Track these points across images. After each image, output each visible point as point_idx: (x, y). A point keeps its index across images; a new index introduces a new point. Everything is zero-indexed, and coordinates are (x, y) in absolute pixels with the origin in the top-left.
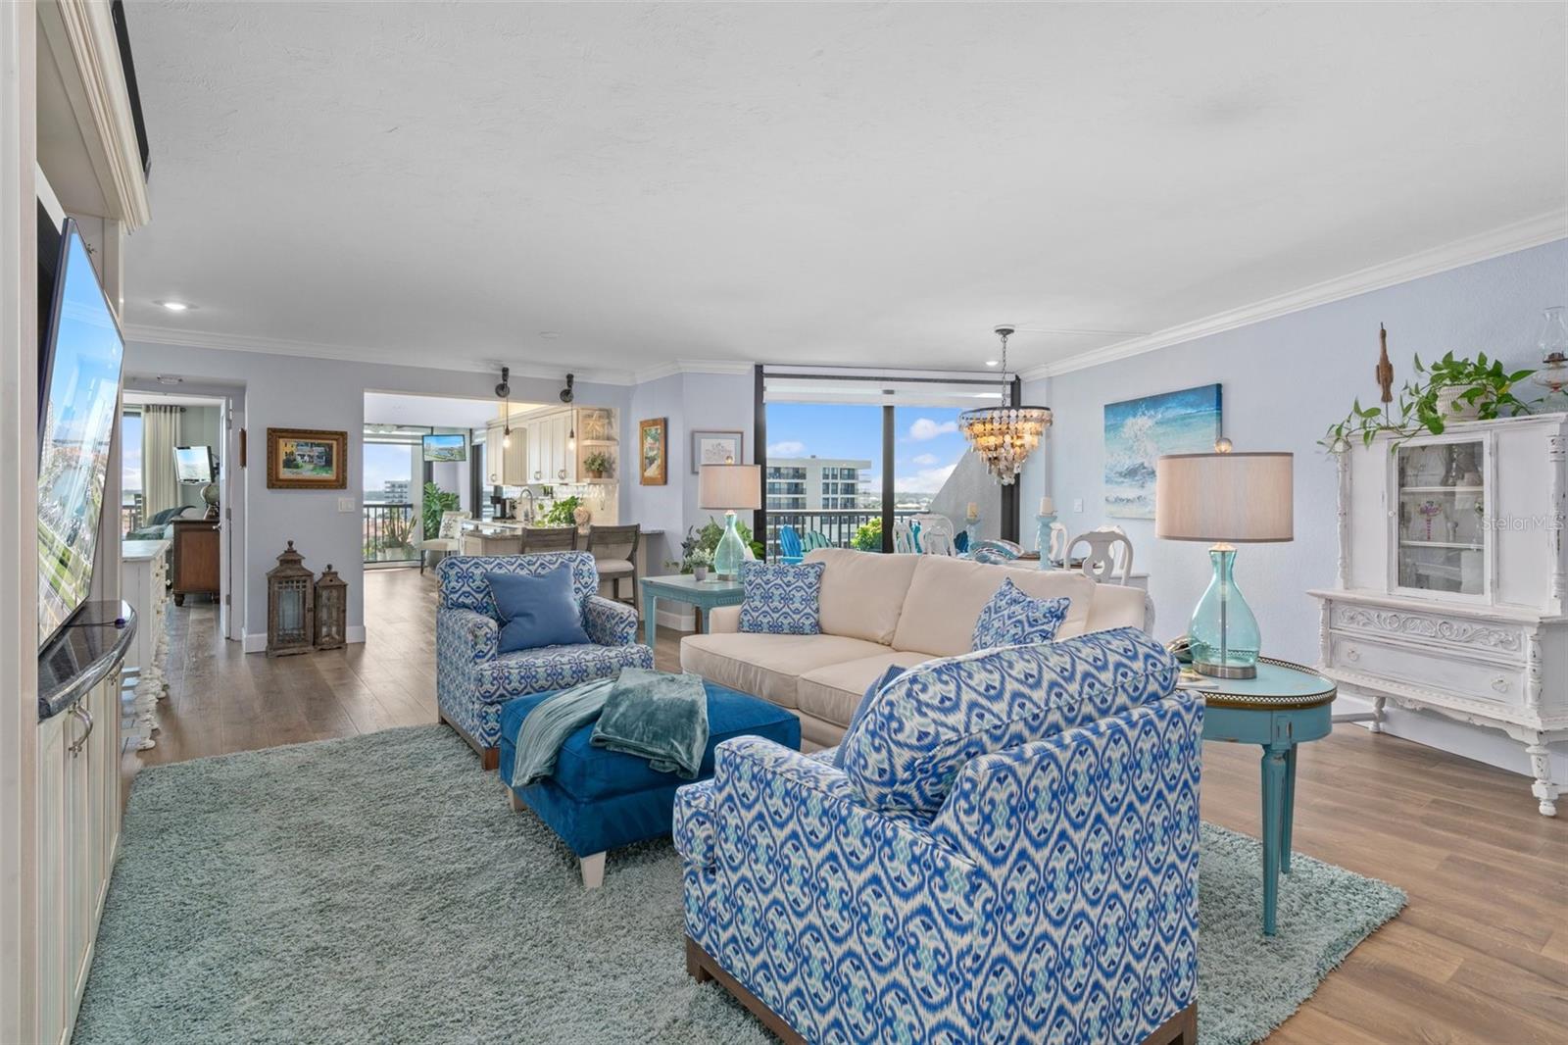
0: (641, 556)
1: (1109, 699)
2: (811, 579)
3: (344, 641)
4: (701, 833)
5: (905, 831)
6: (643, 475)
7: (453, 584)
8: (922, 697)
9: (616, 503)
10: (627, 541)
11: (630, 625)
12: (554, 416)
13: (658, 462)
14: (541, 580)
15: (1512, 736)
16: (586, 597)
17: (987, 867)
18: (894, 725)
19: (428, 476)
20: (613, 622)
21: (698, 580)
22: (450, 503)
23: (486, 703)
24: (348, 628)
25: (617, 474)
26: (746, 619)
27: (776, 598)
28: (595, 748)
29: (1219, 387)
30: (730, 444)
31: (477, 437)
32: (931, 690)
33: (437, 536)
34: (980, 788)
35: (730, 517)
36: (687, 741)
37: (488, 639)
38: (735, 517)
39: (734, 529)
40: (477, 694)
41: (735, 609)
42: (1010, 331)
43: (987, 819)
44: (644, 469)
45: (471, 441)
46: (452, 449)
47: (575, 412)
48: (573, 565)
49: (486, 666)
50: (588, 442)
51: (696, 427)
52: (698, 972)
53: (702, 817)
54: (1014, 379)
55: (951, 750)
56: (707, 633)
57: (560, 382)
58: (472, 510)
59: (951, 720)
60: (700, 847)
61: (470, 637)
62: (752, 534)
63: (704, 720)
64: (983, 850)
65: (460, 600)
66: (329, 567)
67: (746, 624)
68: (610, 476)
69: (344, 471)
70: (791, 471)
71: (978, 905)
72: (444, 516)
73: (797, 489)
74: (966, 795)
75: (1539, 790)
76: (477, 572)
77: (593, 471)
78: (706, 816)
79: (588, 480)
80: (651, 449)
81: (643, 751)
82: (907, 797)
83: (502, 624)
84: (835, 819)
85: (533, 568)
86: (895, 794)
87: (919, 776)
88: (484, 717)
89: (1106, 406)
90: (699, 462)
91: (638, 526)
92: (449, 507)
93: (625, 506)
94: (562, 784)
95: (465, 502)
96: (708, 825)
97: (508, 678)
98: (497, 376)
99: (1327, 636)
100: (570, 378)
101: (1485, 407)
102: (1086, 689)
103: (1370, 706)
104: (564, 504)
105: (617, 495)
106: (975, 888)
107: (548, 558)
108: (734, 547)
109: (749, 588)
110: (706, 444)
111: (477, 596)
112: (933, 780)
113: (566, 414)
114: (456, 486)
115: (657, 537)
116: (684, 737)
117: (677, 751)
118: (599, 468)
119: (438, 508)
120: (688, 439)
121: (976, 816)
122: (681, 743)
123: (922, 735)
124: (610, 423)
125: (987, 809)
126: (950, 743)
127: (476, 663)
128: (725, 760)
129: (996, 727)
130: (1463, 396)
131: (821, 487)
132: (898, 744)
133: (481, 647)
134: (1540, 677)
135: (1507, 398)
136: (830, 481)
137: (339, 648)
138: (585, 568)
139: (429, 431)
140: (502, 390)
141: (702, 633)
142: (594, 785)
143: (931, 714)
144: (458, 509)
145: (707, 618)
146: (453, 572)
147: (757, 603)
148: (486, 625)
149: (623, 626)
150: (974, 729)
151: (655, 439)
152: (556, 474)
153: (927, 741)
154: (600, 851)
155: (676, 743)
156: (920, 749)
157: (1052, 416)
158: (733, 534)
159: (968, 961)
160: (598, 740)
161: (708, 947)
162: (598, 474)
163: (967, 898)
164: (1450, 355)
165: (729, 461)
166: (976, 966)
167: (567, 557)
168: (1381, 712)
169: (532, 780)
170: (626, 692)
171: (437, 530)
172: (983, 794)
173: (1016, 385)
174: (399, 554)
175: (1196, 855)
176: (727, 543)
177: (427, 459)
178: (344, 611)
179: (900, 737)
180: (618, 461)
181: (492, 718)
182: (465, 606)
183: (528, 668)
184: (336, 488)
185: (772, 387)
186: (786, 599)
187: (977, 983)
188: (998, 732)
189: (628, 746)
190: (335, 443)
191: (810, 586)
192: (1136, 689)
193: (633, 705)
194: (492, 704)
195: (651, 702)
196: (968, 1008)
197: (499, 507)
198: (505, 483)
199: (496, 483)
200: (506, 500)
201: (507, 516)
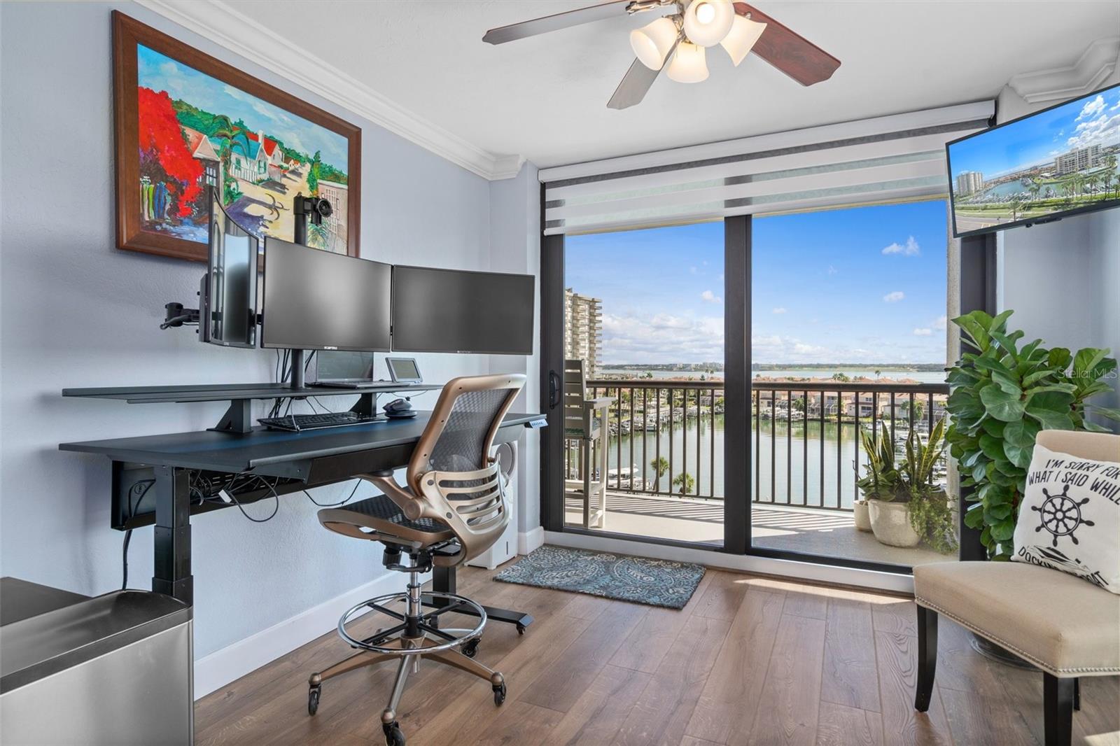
72: (1039, 453)
119: (1015, 408)
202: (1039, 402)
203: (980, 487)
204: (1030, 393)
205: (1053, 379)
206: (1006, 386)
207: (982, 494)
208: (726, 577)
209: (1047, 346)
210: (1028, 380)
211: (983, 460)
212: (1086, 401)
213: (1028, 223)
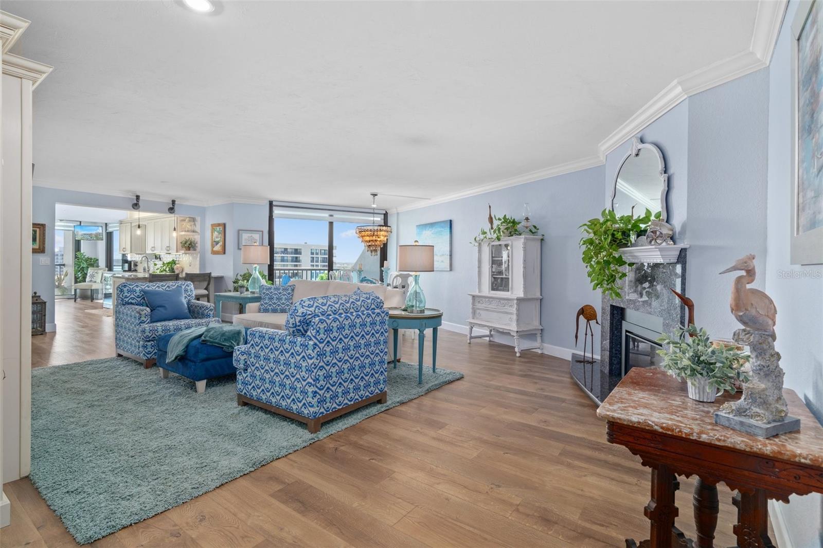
0: (212, 287)
1: (359, 309)
2: (290, 291)
3: (45, 331)
4: (243, 358)
5: (299, 339)
6: (212, 250)
7: (126, 294)
8: (303, 304)
9: (198, 262)
10: (204, 280)
11: (211, 310)
12: (163, 220)
13: (221, 243)
14: (170, 292)
15: (512, 334)
16: (189, 300)
17: (318, 343)
18: (296, 311)
19: (78, 248)
20: (203, 309)
21: (241, 293)
22: (93, 263)
23: (147, 341)
24: (46, 324)
25: (198, 249)
26: (262, 307)
27: (275, 299)
28: (202, 344)
29: (451, 221)
30: (257, 236)
31: (111, 227)
32: (306, 303)
33: (85, 281)
34: (316, 324)
35: (255, 267)
36: (237, 342)
37: (146, 315)
38: (258, 267)
39: (257, 272)
40: (142, 337)
41: (257, 304)
42: (376, 195)
43: (318, 331)
44: (213, 246)
45: (106, 230)
46: (91, 234)
47: (176, 218)
48: (183, 287)
49: (146, 326)
50: (183, 233)
51: (240, 228)
52: (241, 403)
53: (243, 353)
54: (385, 212)
55: (310, 316)
56: (245, 313)
57: (168, 203)
58: (107, 266)
59: (310, 309)
60: (242, 362)
61: (137, 315)
62: (267, 277)
63: (244, 335)
64: (317, 339)
65: (130, 301)
66: (35, 293)
67: (262, 310)
68: (195, 250)
69: (44, 243)
70: (293, 251)
71: (315, 352)
73: (297, 260)
74: (312, 326)
75: (516, 350)
76: (138, 289)
77: (185, 247)
78: (244, 353)
79: (183, 252)
80: (217, 237)
81: (221, 344)
82: (300, 330)
83: (151, 311)
84: (282, 341)
85: (164, 288)
86: (297, 330)
87: (303, 324)
88: (145, 347)
89: (417, 226)
90: (241, 244)
91: (210, 273)
92: (92, 265)
93: (203, 264)
94: (189, 358)
95: (102, 262)
96: (245, 355)
97: (157, 330)
98: (133, 199)
99: (473, 308)
100: (173, 202)
101: (510, 233)
102: (352, 305)
103: (487, 332)
104: (168, 263)
105: (198, 259)
106: (315, 348)
107: (171, 284)
108: (257, 280)
109: (264, 295)
110: (245, 236)
111: (138, 299)
112: (306, 325)
113: (171, 219)
114: (97, 254)
115: (220, 279)
116: (236, 340)
117: (234, 344)
118: (189, 246)
119: (85, 265)
120: (236, 234)
121: (315, 331)
122: (235, 342)
123: (303, 313)
124: (195, 224)
125: (318, 329)
126: (310, 315)
127: (140, 326)
128: (251, 334)
129: (323, 312)
130: (505, 229)
131: (310, 259)
132: (297, 316)
133: (143, 318)
134: (518, 315)
135: (516, 230)
136: (315, 256)
137: (42, 334)
138: (189, 288)
139: (79, 223)
140: (136, 206)
141: (243, 313)
142: (202, 356)
143: (305, 308)
144: (98, 266)
145: (245, 308)
146: (125, 289)
147: (267, 301)
148: (145, 309)
149: (207, 311)
150: (316, 312)
151: (219, 233)
152: (164, 248)
153: (304, 314)
154: (204, 379)
155: (233, 342)
156: (302, 316)
157: (391, 229)
158: (256, 274)
159: (313, 366)
160: (203, 341)
161: (245, 393)
162: (189, 248)
163: (313, 350)
164: (505, 215)
165: (256, 244)
166: (315, 367)
167: (180, 283)
168: (490, 334)
169: (176, 358)
170: (212, 328)
171: (85, 278)
172: (317, 325)
173: (386, 215)
175: (386, 352)
176: (254, 278)
177: (77, 239)
178: (45, 315)
179: (297, 314)
180: (199, 242)
181: (149, 347)
182: (132, 303)
183: (166, 326)
184: (39, 253)
185: (276, 211)
186: (279, 299)
187: (315, 371)
188: (324, 313)
189: (215, 343)
190: (38, 230)
191: (289, 294)
192: (368, 307)
193: (215, 332)
194: (149, 341)
195: (223, 330)
196: (313, 377)
197: (126, 266)
198: (131, 252)
199: (124, 253)
200: (131, 262)
201: (132, 270)
202: (89, 265)
205: (90, 262)
207: (81, 278)
209: (89, 257)
210: (87, 262)
211: (81, 273)
212: (95, 264)
213: (86, 240)
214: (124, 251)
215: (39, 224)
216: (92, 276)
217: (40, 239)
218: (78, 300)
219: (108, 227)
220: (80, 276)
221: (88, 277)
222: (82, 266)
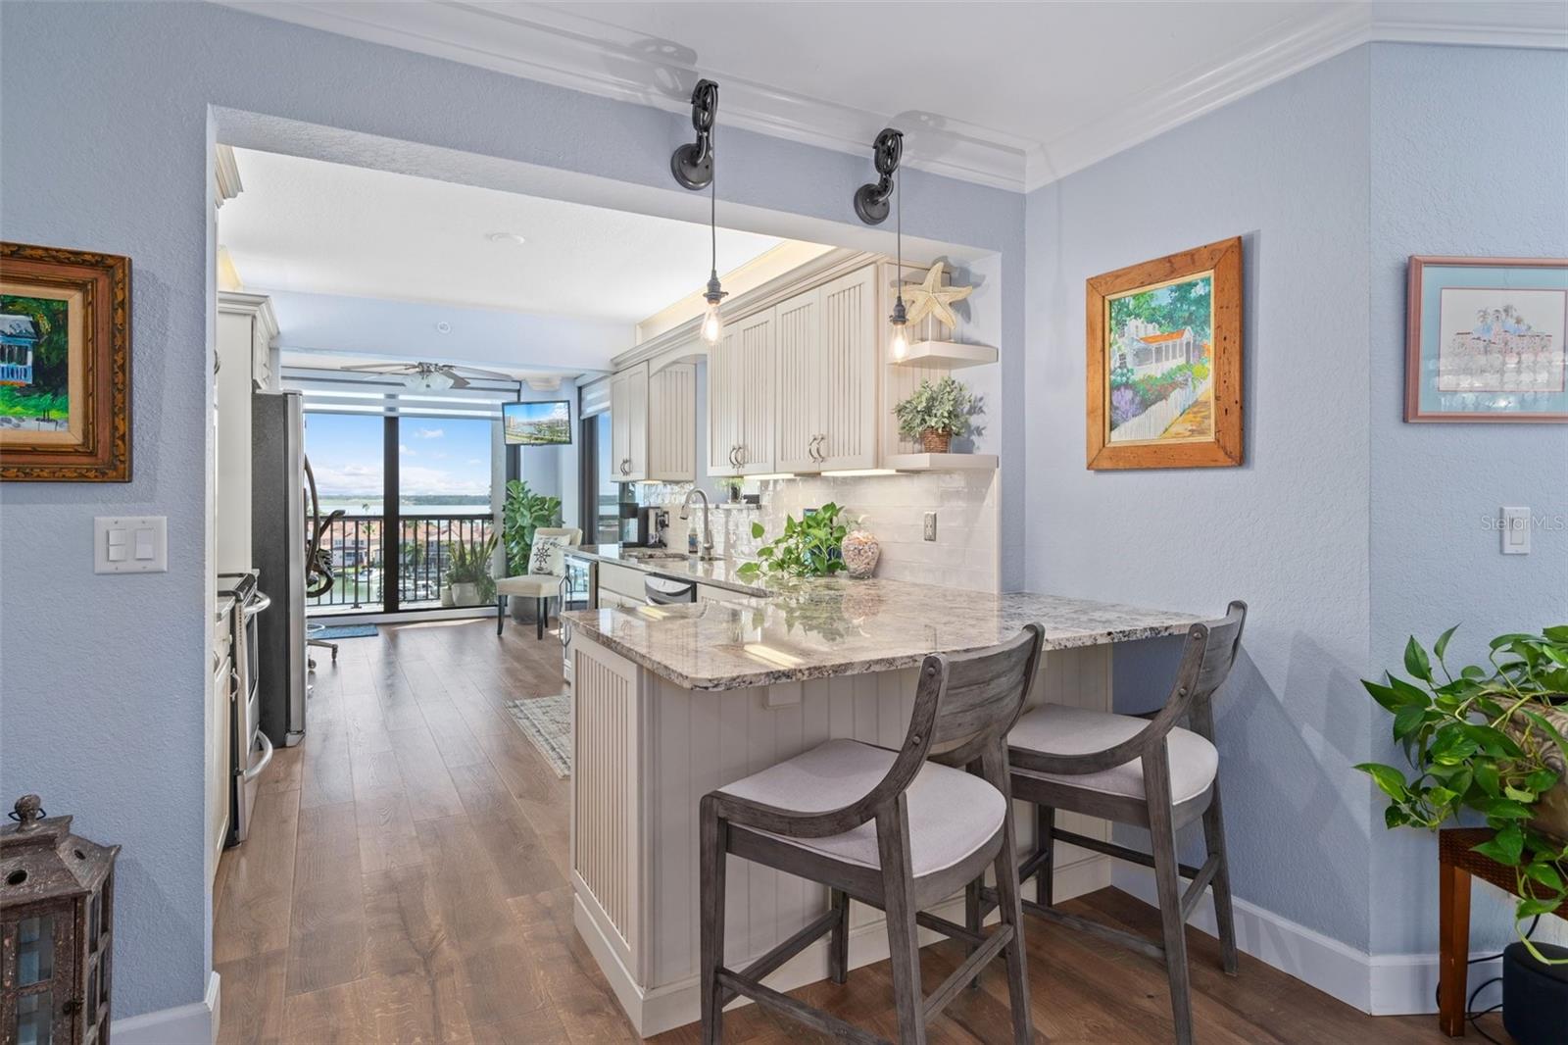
6: (1104, 441)
19: (513, 472)
22: (547, 513)
25: (989, 444)
31: (591, 404)
33: (525, 570)
44: (1106, 423)
45: (580, 414)
51: (1421, 251)
57: (859, 155)
69: (121, 408)
72: (536, 536)
77: (922, 436)
80: (1154, 354)
92: (545, 521)
95: (571, 512)
98: (675, 112)
114: (557, 486)
119: (527, 521)
140: (691, 167)
144: (559, 524)
162: (941, 440)
171: (526, 558)
174: (471, 591)
177: (511, 440)
184: (92, 478)
190: (75, 296)
197: (633, 524)
198: (649, 477)
199: (624, 479)
200: (646, 511)
201: (652, 541)
202: (536, 519)
203: (515, 556)
204: (534, 515)
205: (541, 510)
206: (525, 513)
207: (517, 559)
208: (387, 627)
209: (539, 496)
210: (533, 510)
211: (518, 543)
212: (552, 518)
213: (533, 445)
214: (626, 473)
215: (76, 259)
216: (543, 555)
217: (87, 370)
218: (510, 623)
219: (583, 404)
220: (515, 551)
221: (532, 558)
222: (520, 522)
